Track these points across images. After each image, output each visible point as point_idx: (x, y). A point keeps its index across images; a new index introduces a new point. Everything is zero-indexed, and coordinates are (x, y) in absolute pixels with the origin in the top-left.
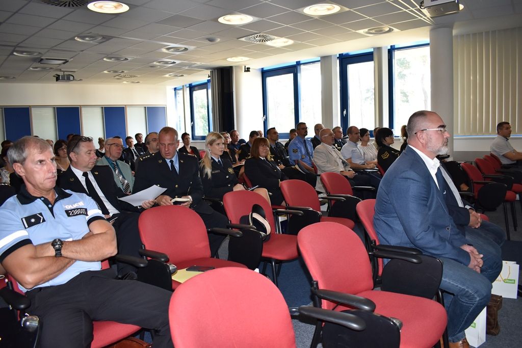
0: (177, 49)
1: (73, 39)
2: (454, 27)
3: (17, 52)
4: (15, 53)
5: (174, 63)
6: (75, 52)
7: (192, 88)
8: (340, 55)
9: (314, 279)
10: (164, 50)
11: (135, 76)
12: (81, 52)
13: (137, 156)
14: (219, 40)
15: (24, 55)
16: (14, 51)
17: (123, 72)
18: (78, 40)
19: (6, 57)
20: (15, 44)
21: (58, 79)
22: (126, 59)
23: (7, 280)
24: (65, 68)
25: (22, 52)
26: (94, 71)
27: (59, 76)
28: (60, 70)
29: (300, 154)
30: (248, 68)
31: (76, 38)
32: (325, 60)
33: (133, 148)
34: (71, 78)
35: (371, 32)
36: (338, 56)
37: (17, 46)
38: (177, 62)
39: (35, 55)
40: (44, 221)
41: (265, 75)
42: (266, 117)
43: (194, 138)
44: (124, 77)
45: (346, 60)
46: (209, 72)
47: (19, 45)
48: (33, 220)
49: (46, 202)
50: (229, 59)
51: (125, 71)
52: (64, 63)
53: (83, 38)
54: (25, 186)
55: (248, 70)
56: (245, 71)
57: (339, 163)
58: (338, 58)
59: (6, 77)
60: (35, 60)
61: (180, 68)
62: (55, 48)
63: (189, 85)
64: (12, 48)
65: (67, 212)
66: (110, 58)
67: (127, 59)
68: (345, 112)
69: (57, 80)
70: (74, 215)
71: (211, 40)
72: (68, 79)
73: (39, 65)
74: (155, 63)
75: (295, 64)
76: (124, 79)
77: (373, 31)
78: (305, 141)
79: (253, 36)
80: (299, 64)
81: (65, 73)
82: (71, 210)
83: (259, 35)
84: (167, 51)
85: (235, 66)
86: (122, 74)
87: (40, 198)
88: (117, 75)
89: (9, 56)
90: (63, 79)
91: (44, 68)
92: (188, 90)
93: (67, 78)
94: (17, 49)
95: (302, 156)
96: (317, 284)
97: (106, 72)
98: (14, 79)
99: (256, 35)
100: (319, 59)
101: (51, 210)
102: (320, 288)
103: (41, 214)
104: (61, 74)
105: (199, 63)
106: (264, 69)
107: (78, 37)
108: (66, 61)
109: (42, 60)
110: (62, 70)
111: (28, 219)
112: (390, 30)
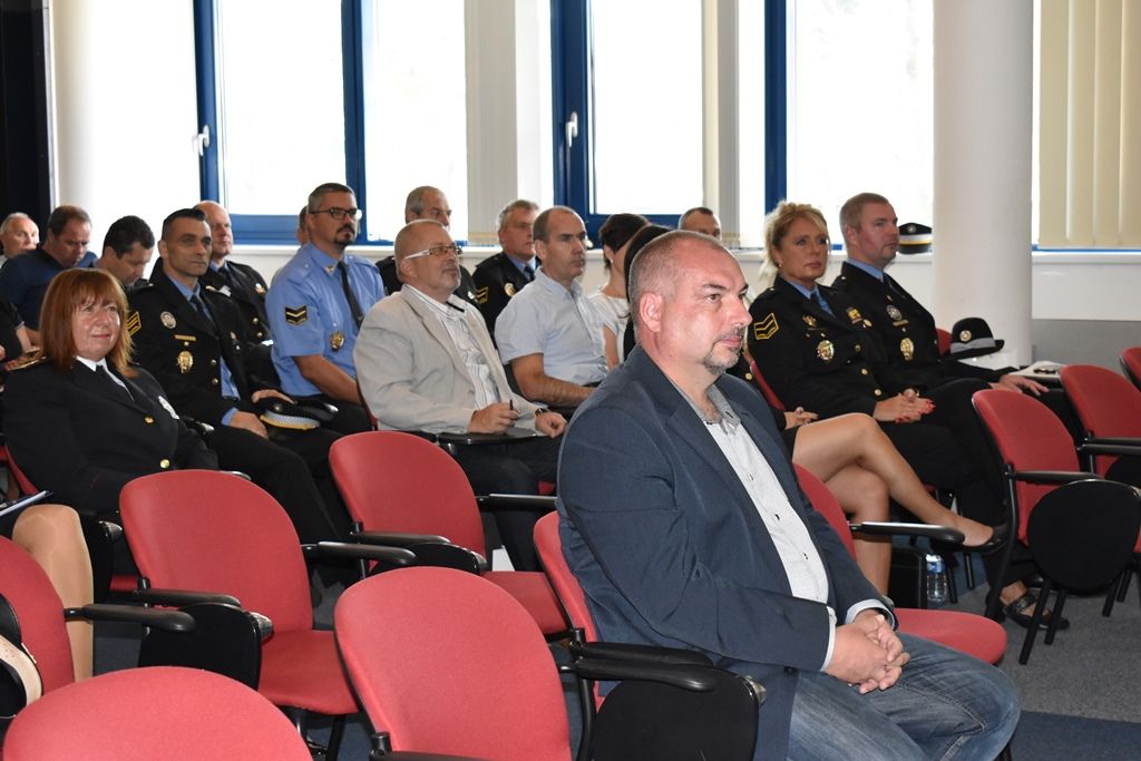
9: (378, 729)
29: (320, 331)
42: (213, 137)
68: (572, 127)
78: (342, 268)
95: (330, 337)
96: (387, 740)
102: (394, 749)
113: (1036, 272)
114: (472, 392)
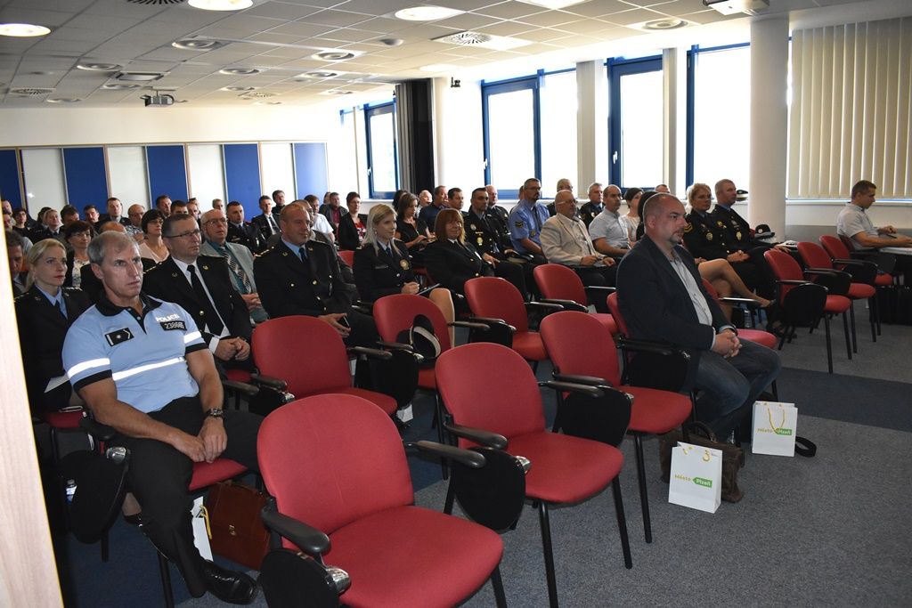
0: (336, 56)
1: (169, 45)
2: (790, 18)
3: (82, 65)
4: (79, 67)
5: (333, 75)
6: (174, 62)
7: (368, 111)
8: (608, 59)
10: (315, 57)
11: (272, 95)
12: (183, 63)
13: (275, 228)
14: (401, 42)
15: (94, 69)
16: (77, 63)
17: (251, 89)
18: (178, 46)
19: (65, 72)
20: (79, 54)
21: (147, 102)
22: (255, 71)
23: (84, 413)
24: (158, 85)
25: (90, 65)
26: (206, 88)
27: (150, 97)
28: (151, 88)
29: (527, 230)
30: (456, 82)
31: (174, 44)
32: (584, 67)
33: (270, 215)
34: (170, 100)
35: (651, 26)
36: (606, 61)
37: (83, 56)
38: (339, 73)
39: (111, 69)
40: (132, 337)
41: (487, 91)
42: (489, 163)
43: (373, 194)
44: (255, 95)
45: (617, 68)
46: (393, 87)
47: (87, 56)
48: (119, 337)
49: (134, 313)
50: (423, 69)
51: (256, 88)
52: (157, 79)
53: (184, 43)
54: (105, 292)
55: (456, 84)
56: (452, 86)
57: (582, 247)
58: (605, 64)
59: (67, 100)
60: (110, 75)
61: (345, 82)
62: (141, 58)
63: (365, 105)
64: (75, 60)
65: (162, 324)
66: (230, 70)
67: (257, 71)
68: (615, 156)
69: (146, 104)
70: (171, 329)
71: (389, 42)
72: (165, 102)
73: (117, 81)
74: (303, 76)
75: (536, 73)
76: (255, 98)
77: (655, 26)
78: (535, 209)
79: (457, 35)
80: (541, 73)
81: (159, 93)
82: (167, 323)
83: (465, 34)
84: (320, 59)
85: (436, 78)
86: (252, 92)
87: (126, 308)
88: (243, 92)
89: (70, 70)
90: (157, 103)
91: (125, 87)
92: (362, 114)
93: (163, 100)
94: (82, 61)
95: (530, 233)
97: (225, 89)
98: (78, 102)
99: (461, 34)
100: (575, 66)
101: (141, 323)
103: (127, 329)
104: (152, 94)
105: (374, 75)
106: (486, 82)
107: (177, 43)
108: (160, 76)
109: (122, 75)
110: (154, 88)
111: (113, 335)
112: (682, 24)
113: (787, 207)
114: (581, 251)
